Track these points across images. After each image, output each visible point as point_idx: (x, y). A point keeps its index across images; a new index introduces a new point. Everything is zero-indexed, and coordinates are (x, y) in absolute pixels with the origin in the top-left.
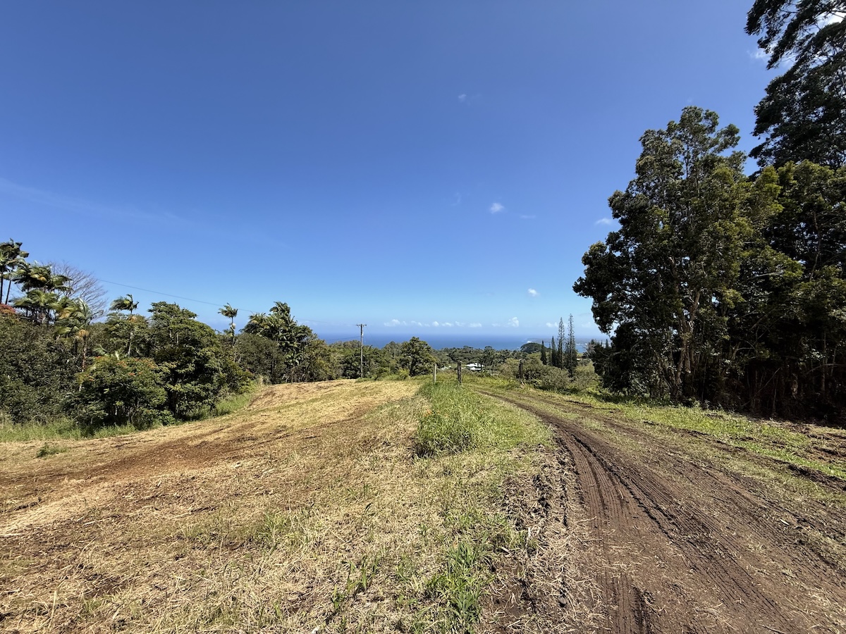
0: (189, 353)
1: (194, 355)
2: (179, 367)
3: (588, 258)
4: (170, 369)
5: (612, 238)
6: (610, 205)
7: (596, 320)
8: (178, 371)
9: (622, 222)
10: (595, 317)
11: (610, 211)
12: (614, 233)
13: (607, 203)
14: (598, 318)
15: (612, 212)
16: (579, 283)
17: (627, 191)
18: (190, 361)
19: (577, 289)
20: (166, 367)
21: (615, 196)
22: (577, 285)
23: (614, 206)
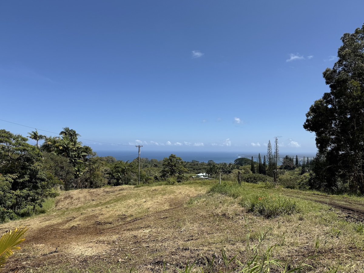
0: (24, 168)
1: (28, 169)
2: (19, 178)
3: (313, 108)
4: (13, 179)
5: (326, 96)
6: (324, 77)
7: (317, 146)
8: (18, 180)
9: (331, 86)
10: (317, 144)
11: (324, 80)
12: (327, 93)
13: (322, 75)
14: (319, 145)
15: (325, 81)
16: (307, 123)
17: (334, 68)
18: (26, 174)
19: (306, 127)
20: (10, 177)
21: (327, 71)
22: (306, 125)
23: (327, 77)
